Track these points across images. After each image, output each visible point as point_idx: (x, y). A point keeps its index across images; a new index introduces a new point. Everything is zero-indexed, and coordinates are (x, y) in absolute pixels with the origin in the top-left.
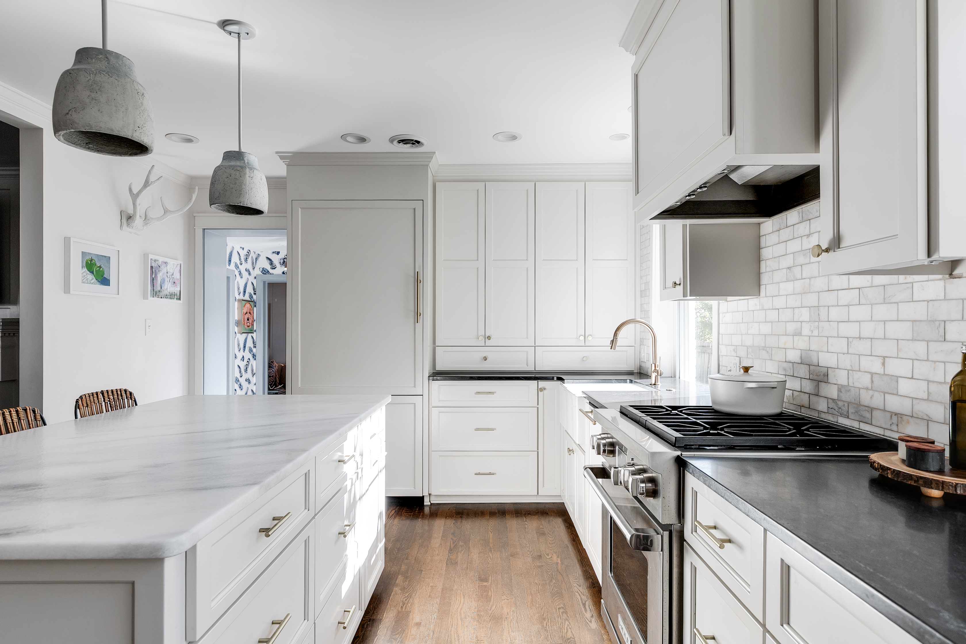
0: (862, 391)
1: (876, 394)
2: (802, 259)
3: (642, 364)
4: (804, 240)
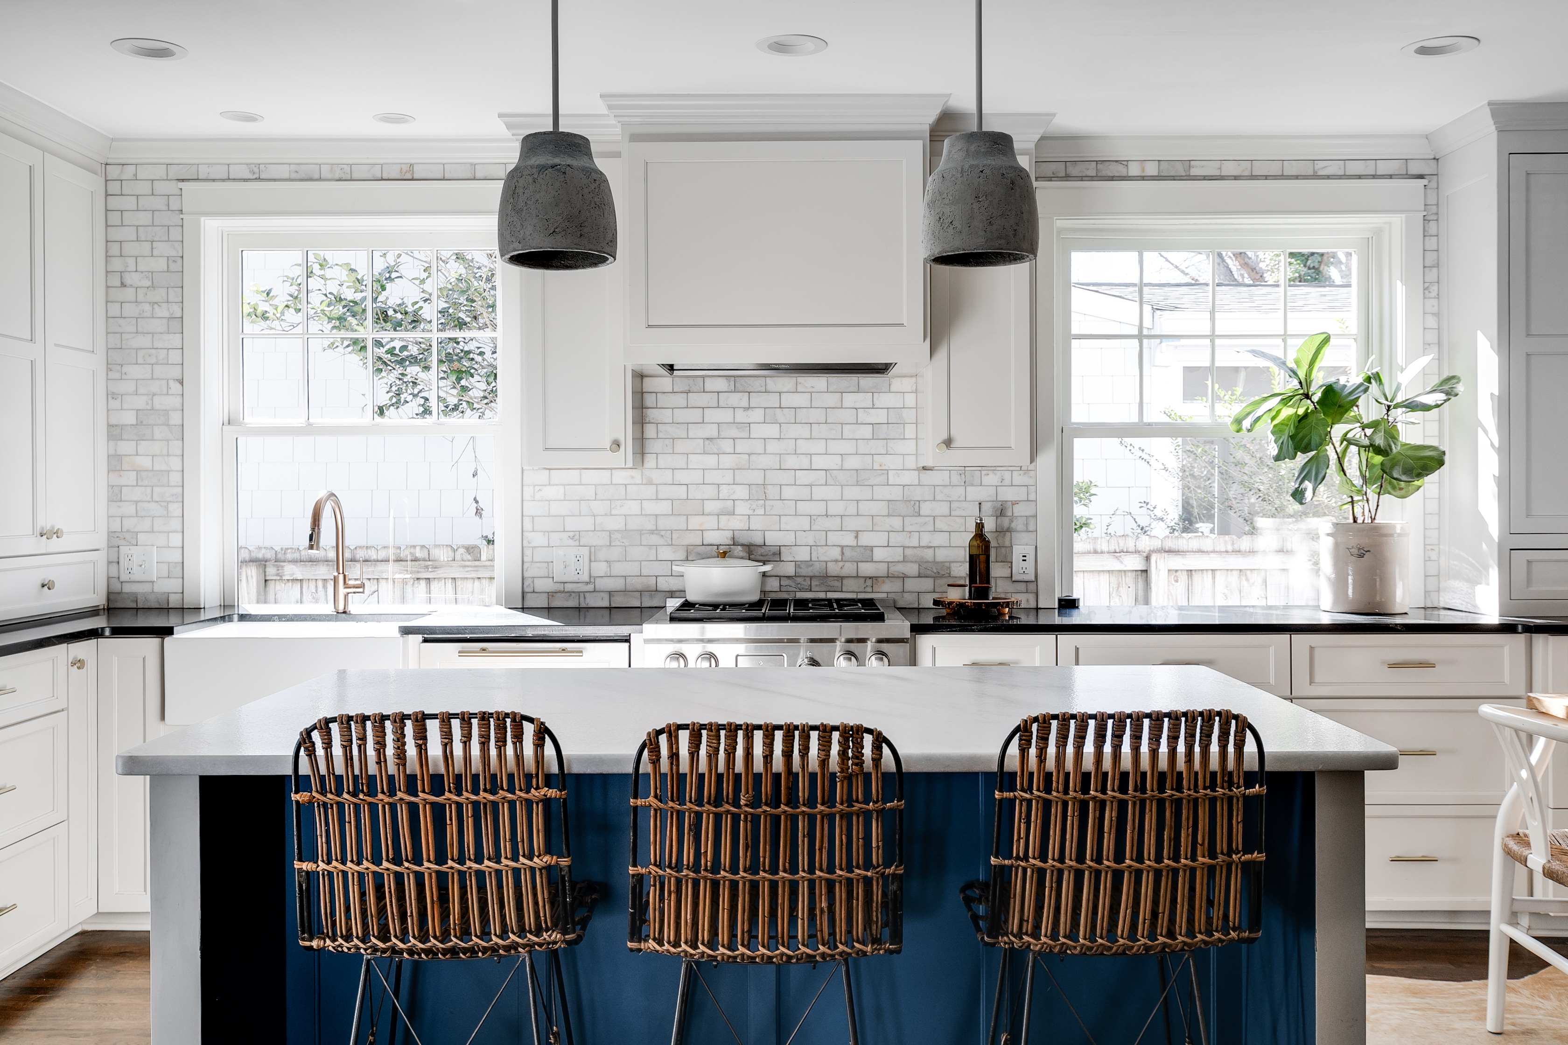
0: (829, 564)
1: (847, 564)
2: (734, 432)
3: (127, 588)
4: (739, 412)
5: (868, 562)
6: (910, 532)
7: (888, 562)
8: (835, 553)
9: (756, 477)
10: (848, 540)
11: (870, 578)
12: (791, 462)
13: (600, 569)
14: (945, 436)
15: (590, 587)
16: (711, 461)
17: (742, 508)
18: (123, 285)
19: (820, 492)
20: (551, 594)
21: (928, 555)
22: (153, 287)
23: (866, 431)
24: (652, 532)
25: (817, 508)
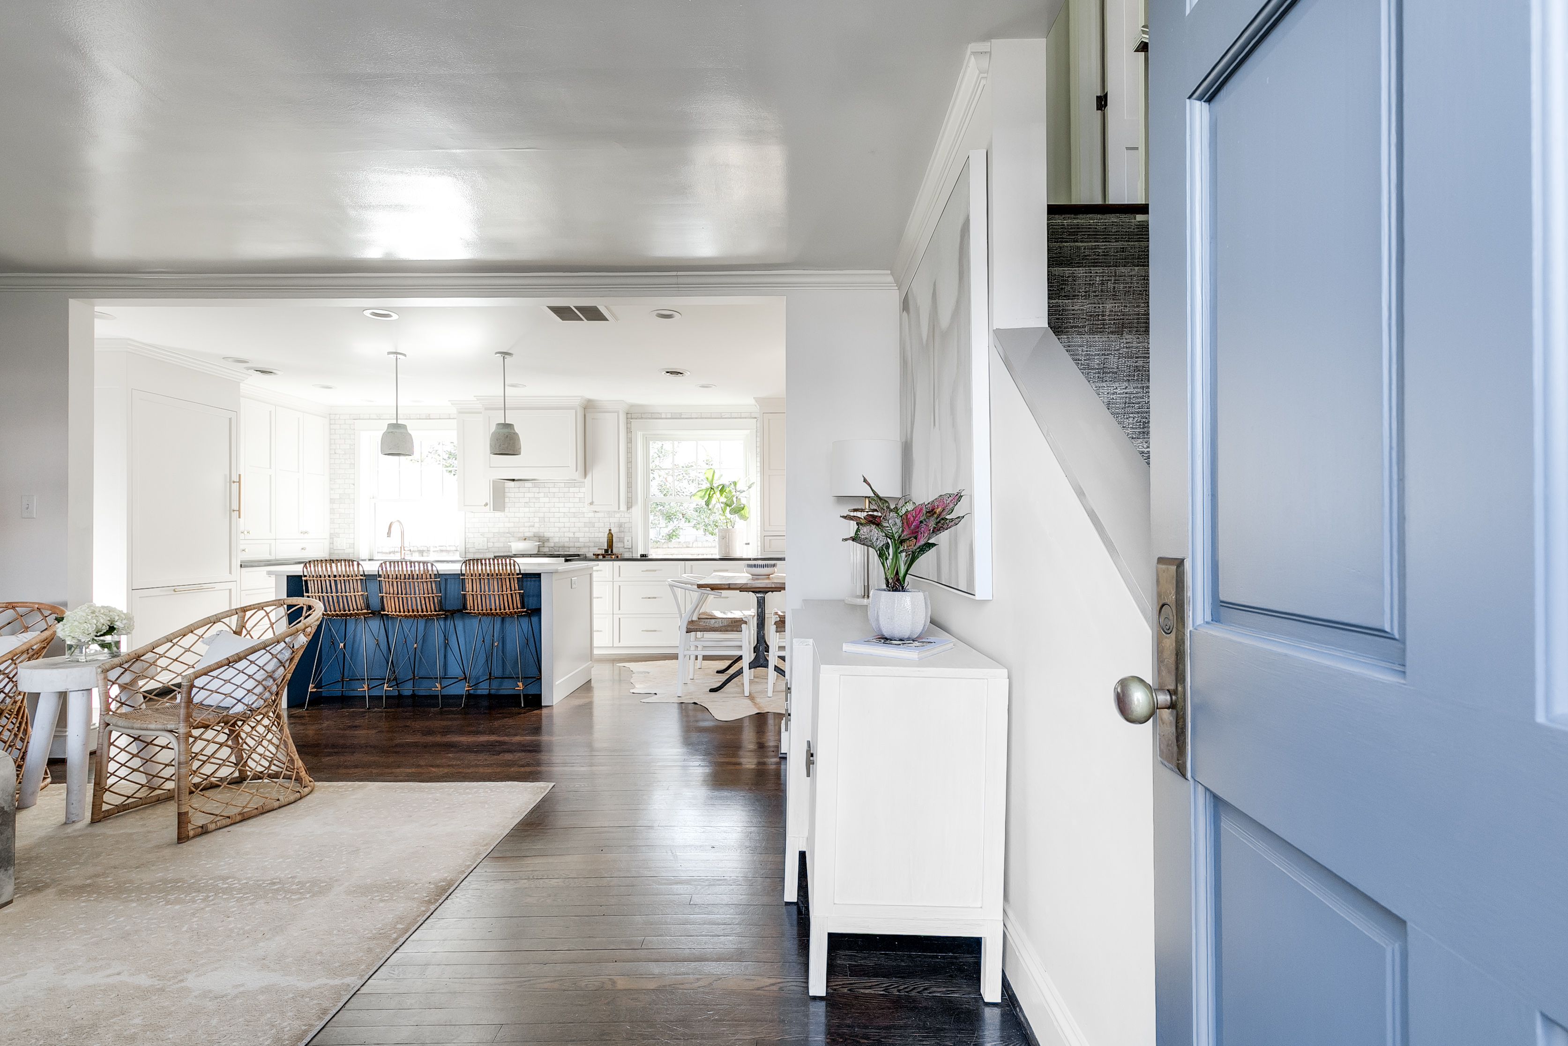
2: (534, 500)
4: (536, 494)
9: (541, 515)
10: (571, 535)
12: (553, 510)
13: (491, 545)
14: (591, 501)
16: (527, 510)
17: (537, 525)
19: (562, 520)
21: (597, 540)
22: (345, 454)
23: (577, 500)
24: (507, 533)
25: (561, 525)
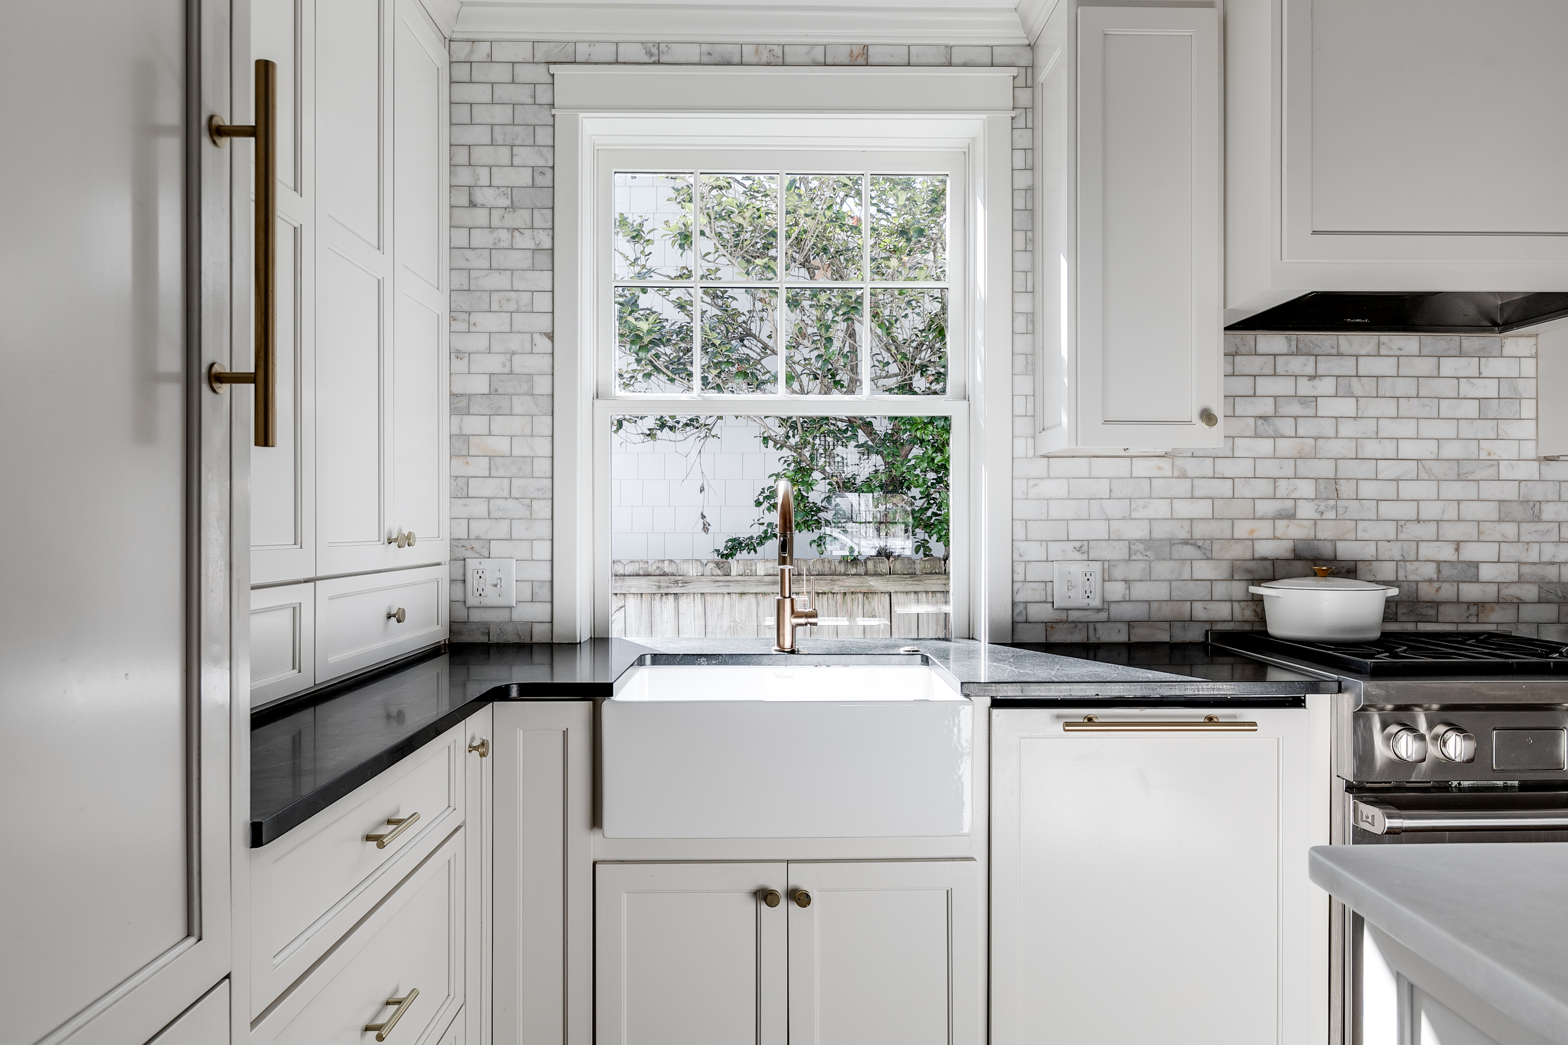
0: (1421, 585)
1: (1445, 586)
2: (1295, 409)
3: (476, 616)
4: (1303, 383)
5: (1472, 582)
6: (1528, 543)
7: (1499, 583)
8: (1429, 571)
9: (1325, 469)
10: (1447, 553)
11: (1475, 604)
12: (1371, 448)
13: (1116, 590)
15: (1103, 616)
16: (1265, 446)
17: (1306, 511)
18: (472, 204)
19: (1408, 490)
20: (1049, 625)
21: (1551, 573)
22: (513, 207)
23: (1470, 409)
24: (1185, 542)
25: (1406, 511)
